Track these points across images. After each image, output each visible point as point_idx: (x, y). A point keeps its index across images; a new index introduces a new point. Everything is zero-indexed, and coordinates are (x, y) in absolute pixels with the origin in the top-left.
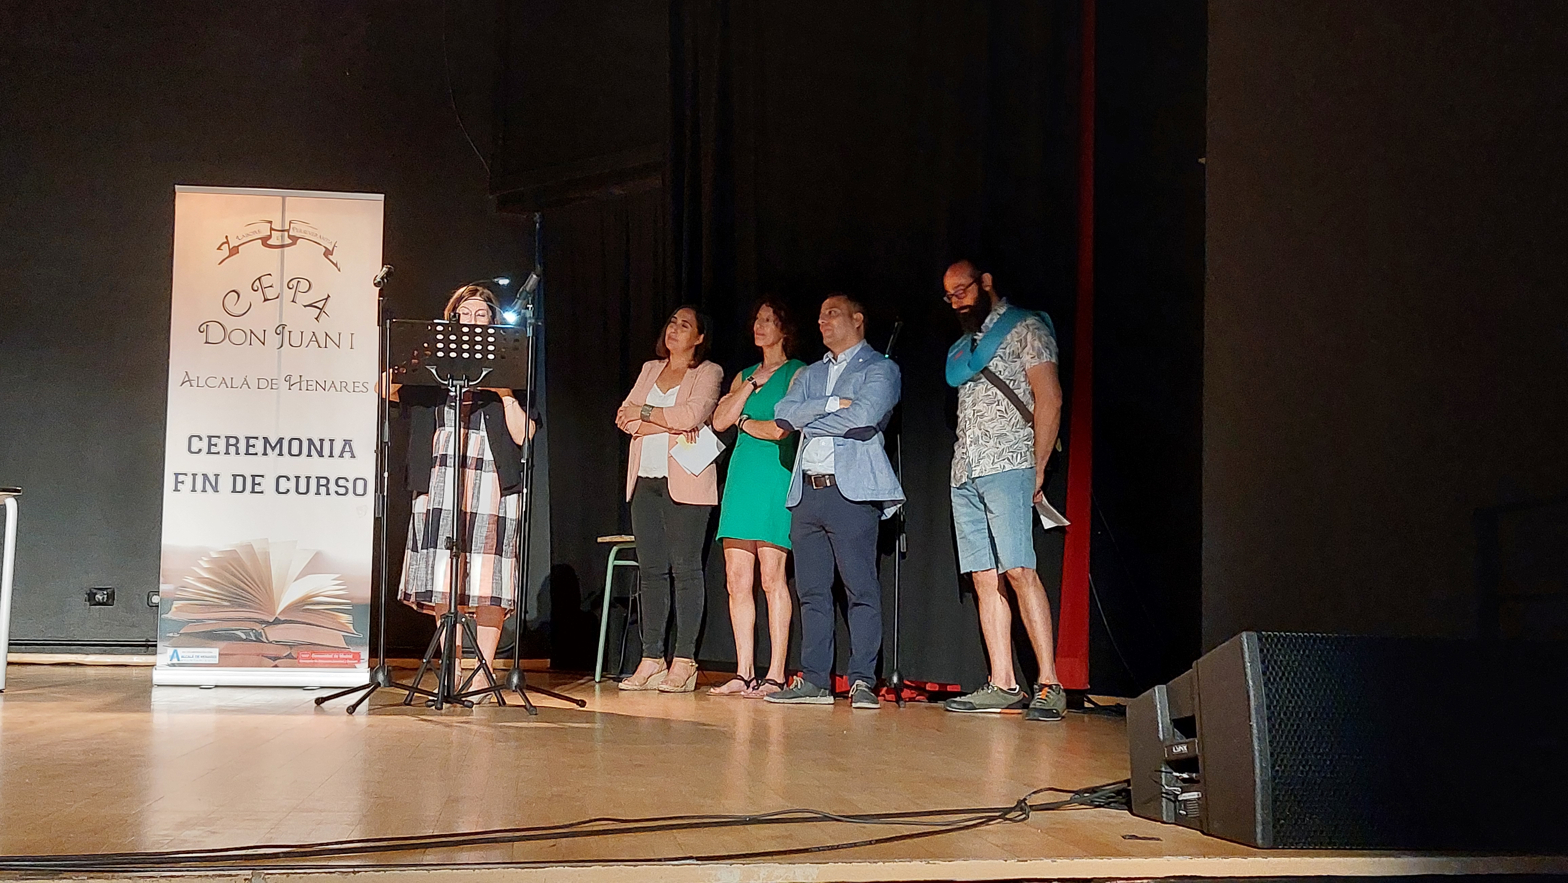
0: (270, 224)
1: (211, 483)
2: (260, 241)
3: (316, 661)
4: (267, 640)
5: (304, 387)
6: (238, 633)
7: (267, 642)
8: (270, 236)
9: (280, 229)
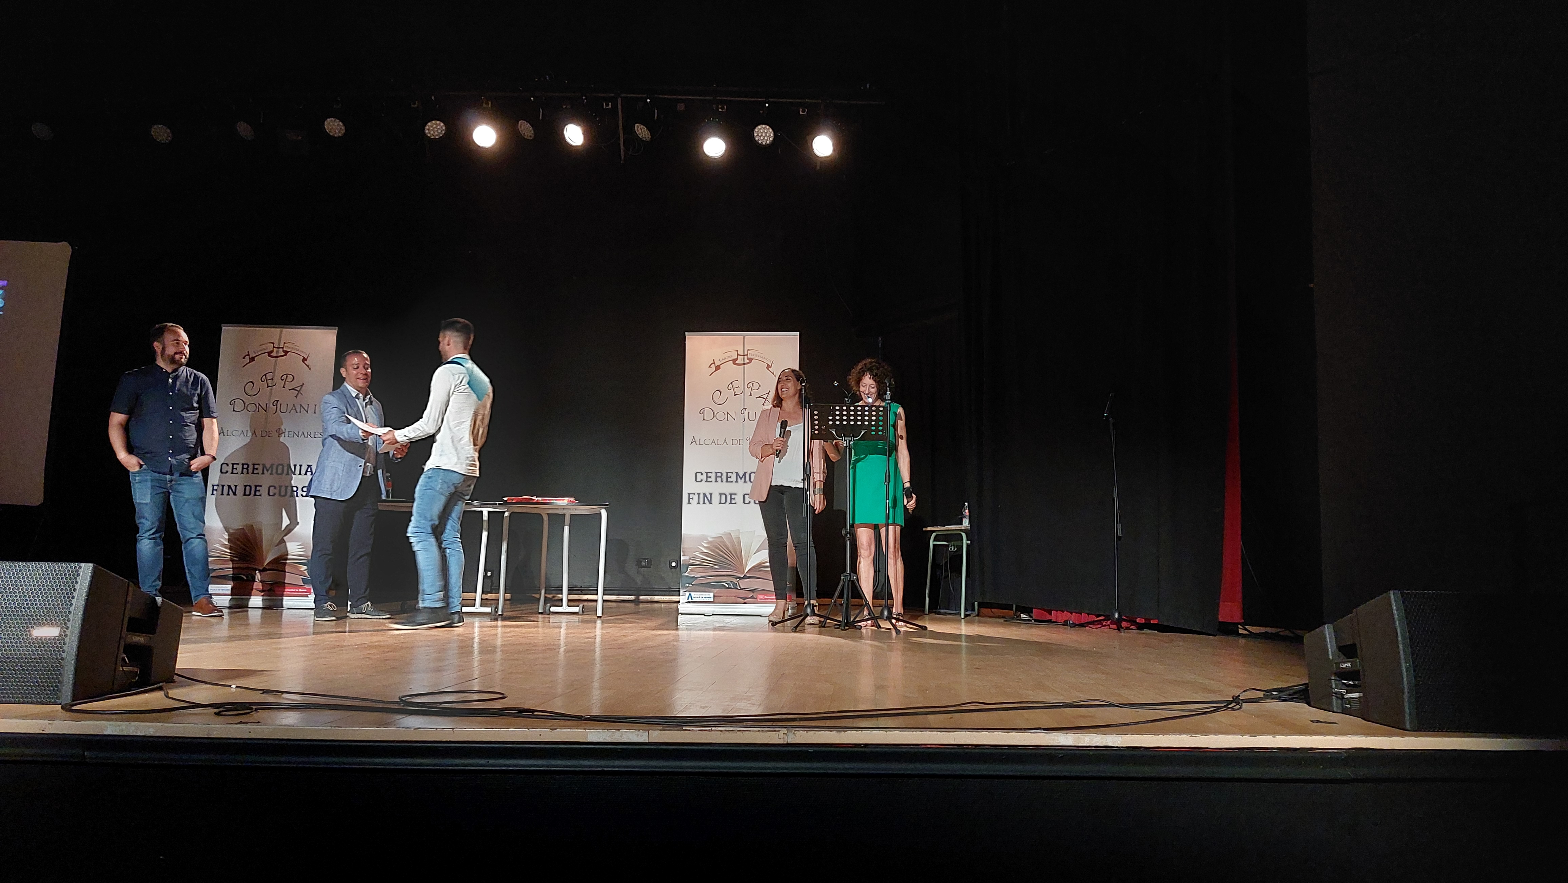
0: (737, 352)
1: (707, 499)
2: (732, 362)
6: (723, 583)
7: (740, 589)
8: (737, 359)
9: (743, 354)
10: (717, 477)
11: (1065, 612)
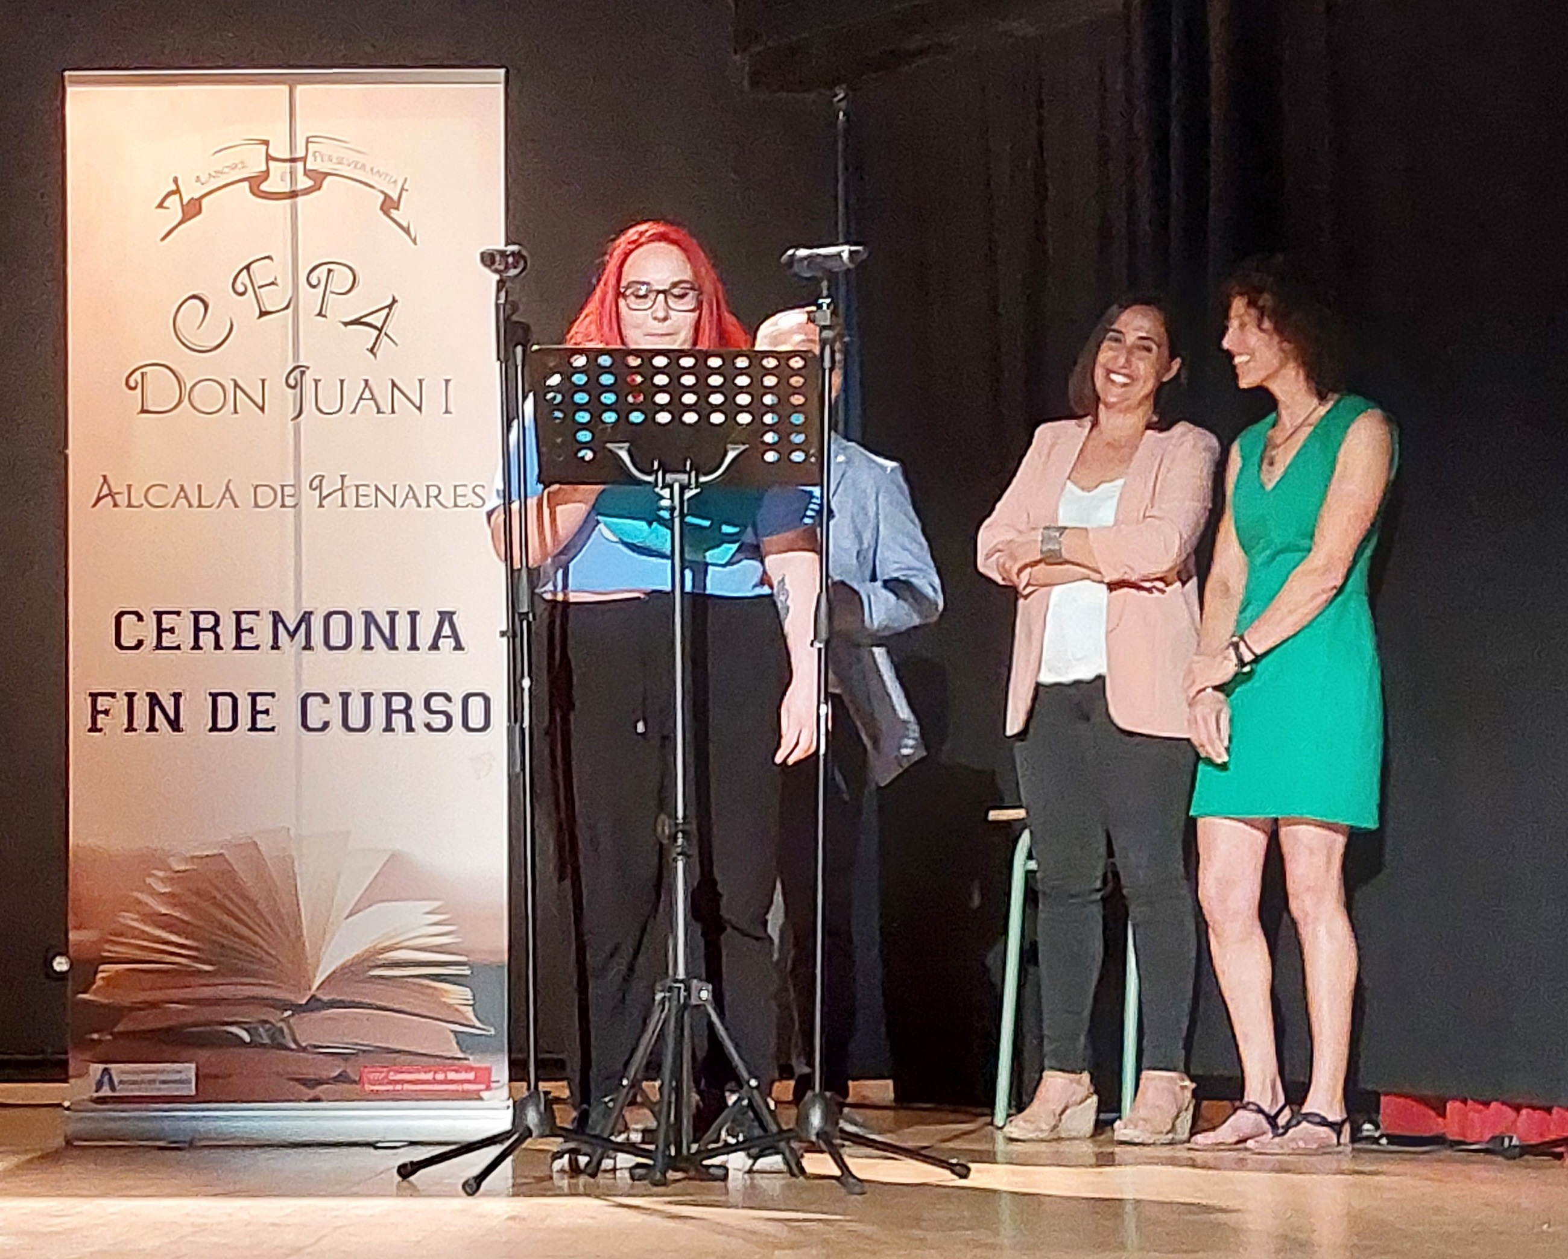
0: (264, 147)
1: (166, 711)
2: (246, 184)
3: (399, 1087)
4: (295, 1041)
5: (351, 500)
6: (234, 1029)
7: (293, 1046)
8: (267, 174)
9: (287, 156)
10: (197, 630)
11: (1493, 1105)
